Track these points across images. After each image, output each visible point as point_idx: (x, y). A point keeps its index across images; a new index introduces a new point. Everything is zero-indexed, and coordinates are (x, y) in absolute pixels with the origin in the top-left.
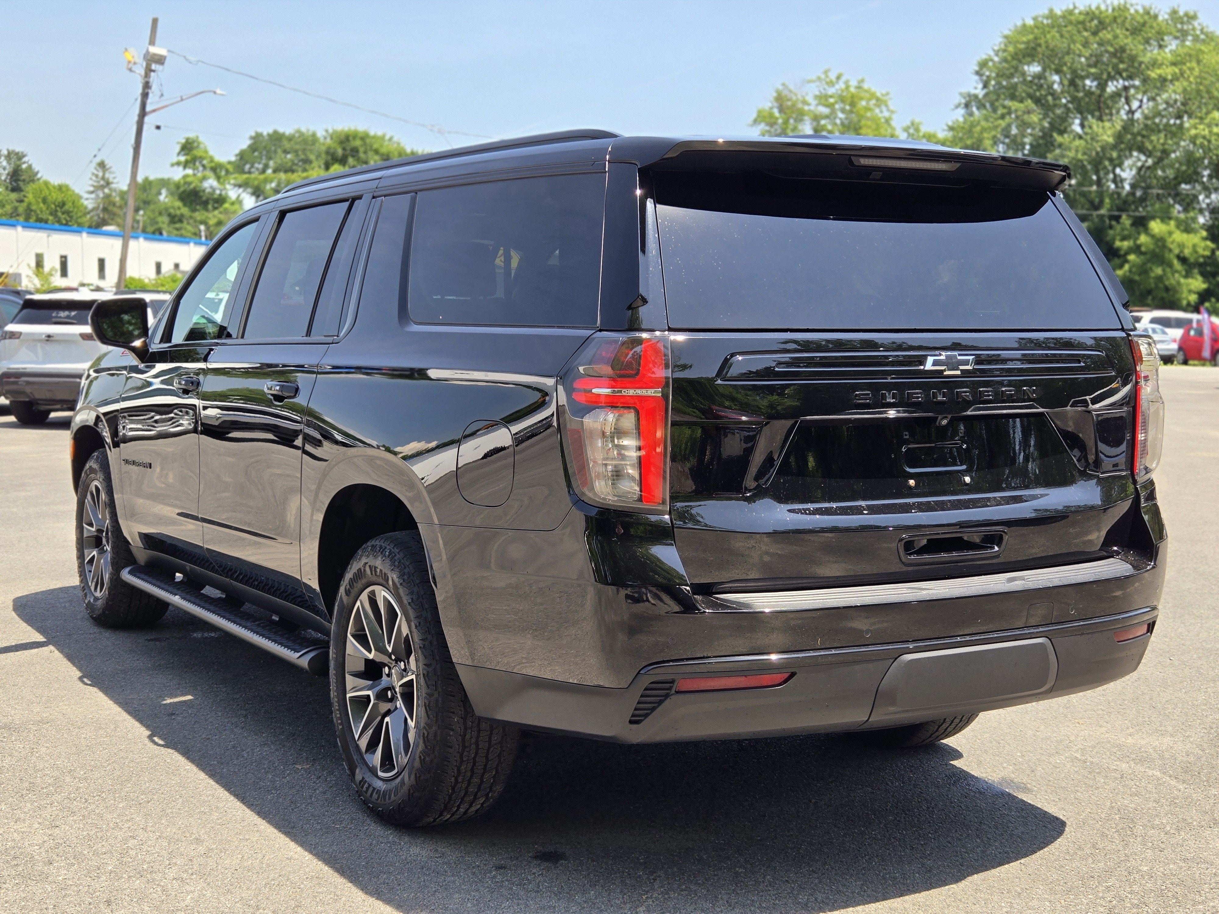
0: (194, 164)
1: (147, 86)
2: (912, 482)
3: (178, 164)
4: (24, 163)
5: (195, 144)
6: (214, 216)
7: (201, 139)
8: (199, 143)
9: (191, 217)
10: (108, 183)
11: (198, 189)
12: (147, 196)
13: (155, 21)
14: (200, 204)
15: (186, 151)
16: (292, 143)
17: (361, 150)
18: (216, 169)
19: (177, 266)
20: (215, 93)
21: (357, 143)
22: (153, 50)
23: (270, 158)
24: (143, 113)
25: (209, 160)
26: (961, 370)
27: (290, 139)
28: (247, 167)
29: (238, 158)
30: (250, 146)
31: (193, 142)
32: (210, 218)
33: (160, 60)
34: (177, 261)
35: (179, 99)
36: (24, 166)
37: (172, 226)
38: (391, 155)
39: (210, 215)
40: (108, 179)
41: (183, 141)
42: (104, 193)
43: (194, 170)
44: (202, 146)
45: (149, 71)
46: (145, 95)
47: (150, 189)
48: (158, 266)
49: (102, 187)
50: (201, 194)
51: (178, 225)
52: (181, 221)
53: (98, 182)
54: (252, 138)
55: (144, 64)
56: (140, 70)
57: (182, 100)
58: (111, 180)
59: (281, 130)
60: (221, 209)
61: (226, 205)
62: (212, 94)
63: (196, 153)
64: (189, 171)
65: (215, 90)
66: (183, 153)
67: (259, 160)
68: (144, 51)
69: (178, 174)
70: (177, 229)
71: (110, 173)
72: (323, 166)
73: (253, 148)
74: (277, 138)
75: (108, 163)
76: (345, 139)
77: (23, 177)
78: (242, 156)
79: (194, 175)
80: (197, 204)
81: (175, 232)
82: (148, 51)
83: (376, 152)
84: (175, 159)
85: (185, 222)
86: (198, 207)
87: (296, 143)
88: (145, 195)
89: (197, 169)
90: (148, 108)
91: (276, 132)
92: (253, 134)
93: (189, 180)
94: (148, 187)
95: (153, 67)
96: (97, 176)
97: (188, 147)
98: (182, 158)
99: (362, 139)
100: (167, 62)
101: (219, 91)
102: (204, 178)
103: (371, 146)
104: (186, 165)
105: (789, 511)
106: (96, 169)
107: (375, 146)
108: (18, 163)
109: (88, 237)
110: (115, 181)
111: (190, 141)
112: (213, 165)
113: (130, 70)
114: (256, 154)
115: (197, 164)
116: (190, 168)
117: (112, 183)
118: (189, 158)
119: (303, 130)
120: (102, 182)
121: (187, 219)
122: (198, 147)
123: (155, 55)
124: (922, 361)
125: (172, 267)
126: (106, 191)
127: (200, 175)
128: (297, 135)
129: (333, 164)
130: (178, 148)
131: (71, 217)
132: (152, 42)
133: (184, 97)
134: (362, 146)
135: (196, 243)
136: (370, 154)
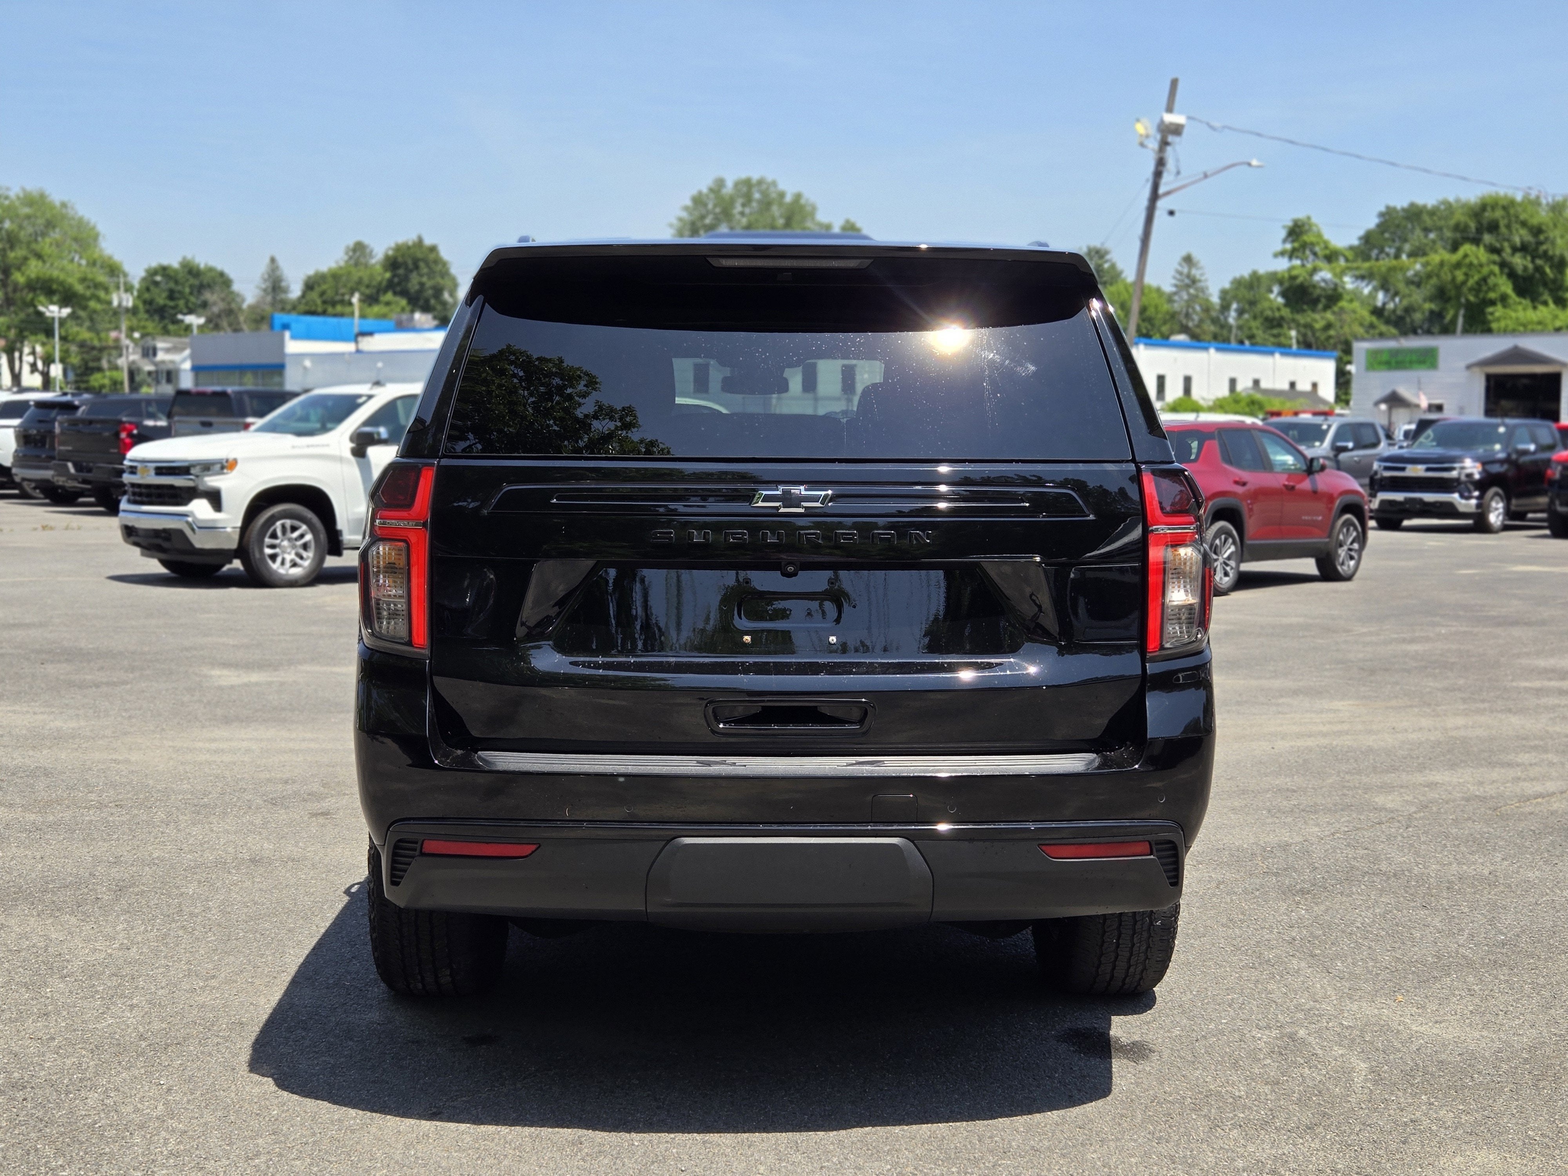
0: (1304, 253)
1: (1161, 163)
2: (747, 639)
3: (1282, 253)
4: (1106, 261)
5: (1307, 227)
6: (1322, 318)
7: (1314, 220)
8: (1310, 225)
9: (1294, 320)
10: (1194, 281)
11: (1306, 284)
12: (1254, 296)
13: (1174, 83)
14: (1307, 303)
15: (1294, 237)
16: (1435, 218)
17: (1502, 223)
18: (1331, 257)
19: (1256, 382)
20: (1249, 164)
21: (1498, 214)
22: (1169, 118)
23: (1405, 240)
24: (1155, 196)
25: (1322, 245)
26: (806, 508)
27: (1433, 213)
28: (1374, 253)
29: (1363, 241)
30: (1379, 226)
31: (1303, 225)
32: (1316, 321)
33: (1177, 130)
34: (1256, 376)
35: (1202, 176)
36: (1106, 266)
37: (1269, 332)
38: (1544, 228)
39: (1317, 316)
40: (1194, 277)
41: (1290, 224)
42: (1189, 294)
43: (1302, 260)
44: (1314, 228)
45: (1164, 143)
46: (1158, 175)
47: (1259, 287)
48: (1233, 382)
49: (1188, 286)
50: (1311, 290)
51: (1275, 331)
52: (1280, 326)
53: (1182, 281)
54: (1381, 215)
55: (1159, 137)
56: (1153, 144)
57: (1206, 176)
58: (1198, 277)
59: (1420, 201)
60: (1336, 309)
61: (1343, 304)
62: (1246, 167)
63: (1306, 238)
64: (1297, 262)
65: (1249, 161)
66: (1290, 239)
67: (1390, 243)
68: (1157, 121)
69: (1282, 265)
70: (1275, 336)
71: (1198, 269)
72: (1449, 247)
73: (1382, 227)
74: (1414, 214)
75: (1196, 256)
76: (1479, 211)
77: (1105, 279)
78: (1368, 239)
79: (1303, 266)
80: (1304, 303)
81: (1272, 339)
82: (1162, 121)
83: (1524, 224)
84: (1279, 247)
85: (1285, 326)
86: (1305, 307)
87: (1440, 219)
88: (1252, 293)
89: (1307, 259)
90: (1162, 190)
91: (1412, 205)
92: (1383, 209)
93: (1295, 273)
94: (1256, 284)
95: (1170, 138)
96: (1181, 273)
97: (1296, 231)
98: (1288, 246)
99: (1504, 208)
100: (1185, 132)
101: (1254, 162)
102: (1315, 270)
103: (1517, 217)
104: (1292, 254)
105: (571, 663)
106: (1180, 265)
107: (1523, 217)
108: (1100, 262)
109: (1146, 349)
110: (1203, 278)
111: (1299, 223)
112: (1327, 252)
113: (1142, 145)
114: (1387, 235)
115: (1308, 252)
116: (1297, 257)
117: (1200, 281)
118: (1296, 245)
119: (1451, 199)
120: (1187, 281)
121: (1288, 323)
122: (1309, 230)
123: (1171, 124)
124: (749, 497)
125: (1250, 384)
126: (1192, 291)
127: (1309, 266)
128: (1442, 207)
129: (1462, 244)
130: (1283, 234)
131: (1153, 325)
132: (1170, 109)
133: (1209, 173)
134: (1503, 217)
135: (1283, 354)
136: (1515, 226)
